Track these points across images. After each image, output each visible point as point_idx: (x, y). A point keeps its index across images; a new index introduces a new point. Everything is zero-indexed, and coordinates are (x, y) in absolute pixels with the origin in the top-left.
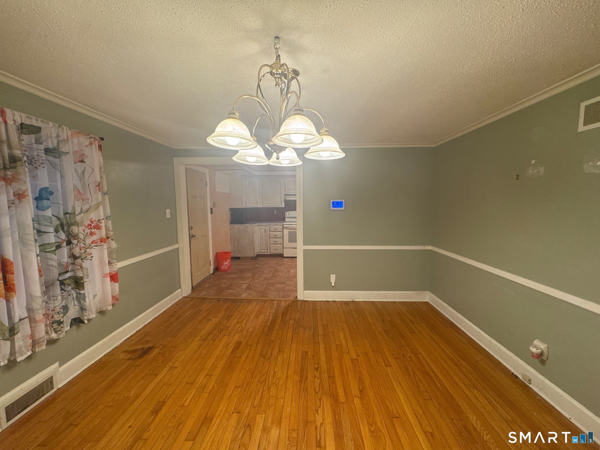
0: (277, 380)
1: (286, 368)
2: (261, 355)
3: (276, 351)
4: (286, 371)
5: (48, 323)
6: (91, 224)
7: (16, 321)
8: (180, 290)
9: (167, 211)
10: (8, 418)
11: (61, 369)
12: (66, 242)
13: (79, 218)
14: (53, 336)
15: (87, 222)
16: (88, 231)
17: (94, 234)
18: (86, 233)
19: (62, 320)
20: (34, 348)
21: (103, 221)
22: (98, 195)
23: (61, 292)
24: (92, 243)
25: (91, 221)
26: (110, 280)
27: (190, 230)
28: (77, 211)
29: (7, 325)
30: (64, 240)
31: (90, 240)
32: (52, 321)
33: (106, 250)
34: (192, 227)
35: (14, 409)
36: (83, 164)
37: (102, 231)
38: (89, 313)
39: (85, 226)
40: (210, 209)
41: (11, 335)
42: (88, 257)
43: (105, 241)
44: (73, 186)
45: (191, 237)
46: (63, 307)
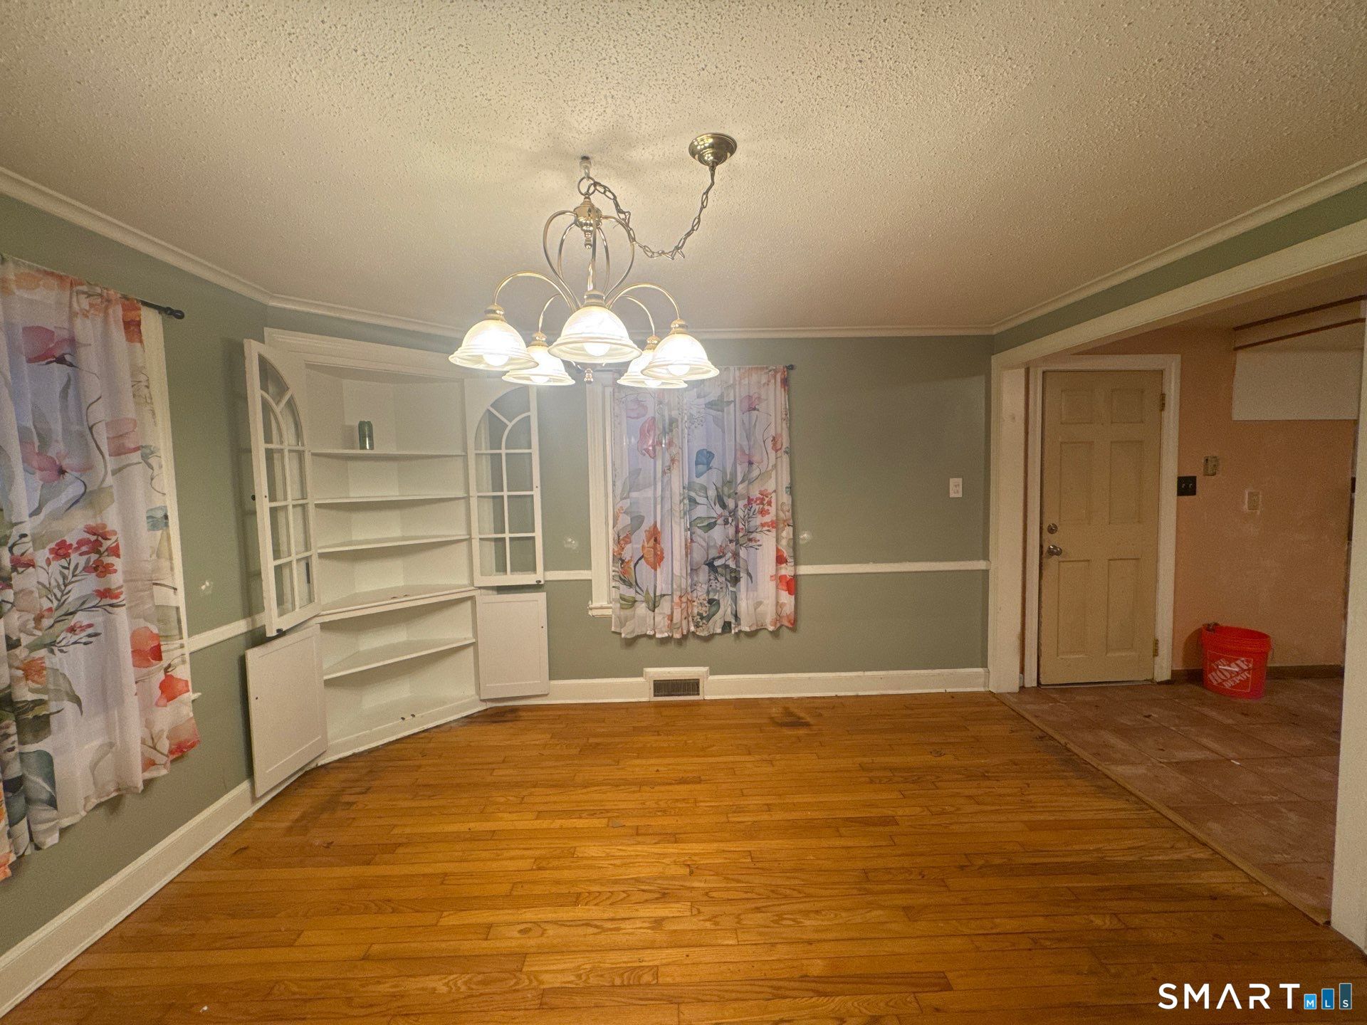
0: (793, 920)
1: (845, 935)
2: (865, 872)
3: (901, 900)
4: (830, 936)
5: (690, 611)
6: (764, 498)
7: (658, 594)
8: (981, 670)
9: (953, 481)
10: (655, 692)
11: (711, 678)
12: (723, 518)
13: (741, 488)
14: (692, 629)
15: (755, 494)
16: (756, 507)
17: (768, 512)
18: (753, 510)
19: (705, 615)
20: (672, 632)
21: (774, 495)
22: (772, 455)
23: (710, 580)
24: (763, 525)
25: (764, 494)
26: (777, 587)
27: (1046, 535)
28: (739, 479)
29: (652, 595)
30: (720, 516)
31: (758, 520)
32: (696, 611)
33: (775, 539)
34: (1056, 527)
35: (661, 687)
36: (755, 413)
37: (773, 510)
38: (742, 622)
39: (750, 501)
40: (1176, 480)
41: (653, 606)
42: (751, 544)
43: (774, 525)
44: (735, 445)
45: (1047, 553)
46: (714, 600)
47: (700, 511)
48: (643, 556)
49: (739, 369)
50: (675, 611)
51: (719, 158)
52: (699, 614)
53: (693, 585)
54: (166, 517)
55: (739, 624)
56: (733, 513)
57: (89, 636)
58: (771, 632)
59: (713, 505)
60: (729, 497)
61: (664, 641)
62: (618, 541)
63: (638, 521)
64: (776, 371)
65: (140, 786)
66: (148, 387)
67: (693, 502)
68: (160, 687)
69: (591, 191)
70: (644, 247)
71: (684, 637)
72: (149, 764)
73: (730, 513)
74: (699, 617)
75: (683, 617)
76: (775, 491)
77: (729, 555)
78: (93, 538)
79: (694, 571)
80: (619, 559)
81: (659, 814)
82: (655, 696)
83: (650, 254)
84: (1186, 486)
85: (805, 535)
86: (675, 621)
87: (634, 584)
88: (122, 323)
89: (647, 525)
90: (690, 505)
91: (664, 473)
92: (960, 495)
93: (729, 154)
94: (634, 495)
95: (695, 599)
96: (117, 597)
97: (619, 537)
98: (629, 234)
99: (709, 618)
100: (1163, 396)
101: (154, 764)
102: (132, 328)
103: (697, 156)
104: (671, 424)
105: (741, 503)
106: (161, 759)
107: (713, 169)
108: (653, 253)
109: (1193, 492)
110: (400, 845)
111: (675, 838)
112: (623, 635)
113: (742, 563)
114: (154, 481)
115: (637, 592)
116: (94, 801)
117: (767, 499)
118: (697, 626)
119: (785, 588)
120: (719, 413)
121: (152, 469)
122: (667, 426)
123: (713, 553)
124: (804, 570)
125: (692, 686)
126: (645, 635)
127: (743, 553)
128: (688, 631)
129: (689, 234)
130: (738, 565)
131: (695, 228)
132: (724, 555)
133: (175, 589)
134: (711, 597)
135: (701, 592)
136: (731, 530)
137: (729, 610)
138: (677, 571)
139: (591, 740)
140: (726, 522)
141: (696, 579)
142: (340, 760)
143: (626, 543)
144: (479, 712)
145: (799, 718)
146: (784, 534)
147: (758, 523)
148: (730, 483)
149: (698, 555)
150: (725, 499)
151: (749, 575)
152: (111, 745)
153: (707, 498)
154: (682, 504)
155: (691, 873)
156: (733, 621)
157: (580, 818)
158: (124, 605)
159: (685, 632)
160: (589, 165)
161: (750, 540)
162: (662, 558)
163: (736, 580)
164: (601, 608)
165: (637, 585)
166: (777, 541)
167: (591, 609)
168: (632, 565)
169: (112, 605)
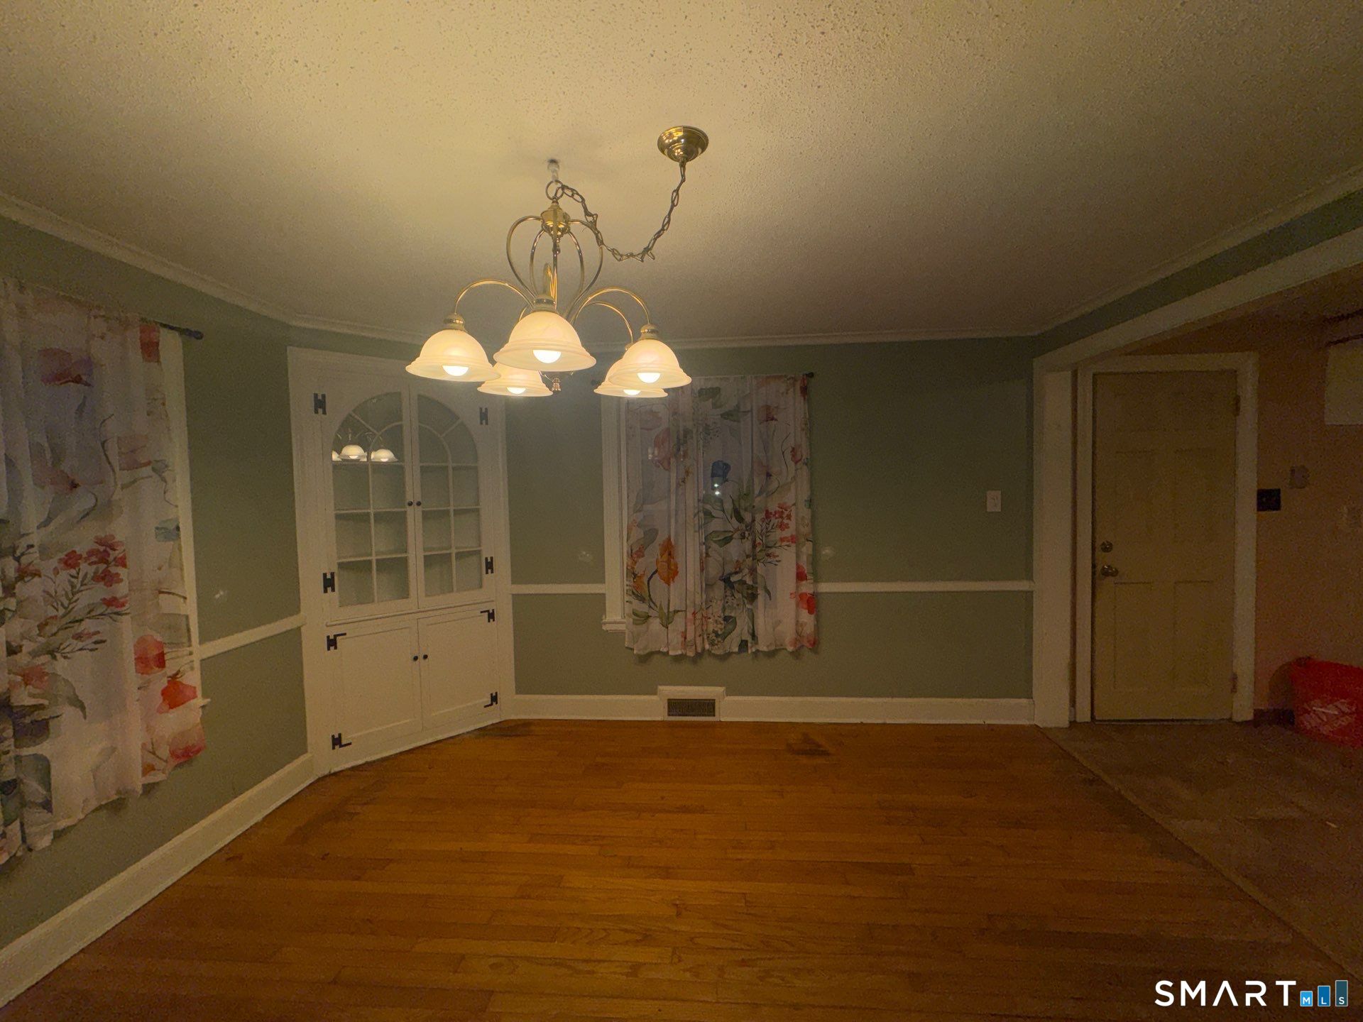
0: (782, 978)
2: (870, 928)
3: (907, 965)
4: (821, 1001)
5: (705, 628)
6: (782, 512)
7: (671, 609)
8: (1024, 701)
9: (990, 494)
10: (669, 711)
11: (729, 698)
12: (739, 532)
13: (758, 502)
14: (707, 647)
15: (773, 507)
16: (775, 521)
17: (787, 526)
18: (771, 524)
19: (720, 632)
20: (685, 649)
21: (793, 508)
22: (792, 465)
23: (726, 596)
24: (782, 540)
25: (783, 507)
26: (797, 605)
27: (1099, 553)
28: (757, 492)
29: (666, 611)
30: (737, 530)
31: (778, 534)
32: (711, 628)
33: (795, 555)
34: (1111, 545)
35: (676, 706)
36: (774, 422)
37: (792, 524)
38: (759, 642)
39: (768, 514)
40: (1255, 494)
41: (667, 621)
42: (769, 560)
43: (793, 539)
44: (752, 457)
45: (1101, 574)
46: (731, 617)
47: (716, 525)
48: (656, 571)
49: (756, 378)
50: (689, 628)
51: (690, 154)
52: (715, 632)
53: (709, 601)
54: (178, 528)
55: (757, 643)
56: (750, 527)
57: (96, 643)
58: (792, 653)
59: (729, 517)
60: (746, 510)
61: (679, 659)
62: (631, 555)
63: (651, 534)
64: (795, 380)
65: (139, 790)
66: (164, 404)
67: (708, 514)
68: (163, 694)
69: (558, 195)
70: (613, 251)
71: (699, 655)
72: (148, 769)
73: (746, 527)
74: (714, 635)
75: (698, 634)
76: (794, 504)
77: (746, 571)
78: (102, 549)
79: (709, 586)
80: (632, 574)
81: (655, 844)
82: (669, 715)
83: (619, 257)
84: (1268, 500)
85: (827, 551)
86: (688, 639)
87: (647, 598)
88: (139, 344)
89: (661, 538)
90: (705, 519)
91: (678, 485)
92: (998, 509)
93: (700, 150)
94: (648, 507)
95: (710, 615)
96: (123, 605)
97: (632, 550)
98: (597, 237)
99: (724, 636)
100: (1237, 400)
101: (153, 769)
102: (150, 349)
103: (666, 151)
104: (685, 436)
105: (759, 517)
106: (160, 765)
107: (683, 166)
108: (621, 256)
109: (1277, 506)
110: (391, 861)
111: (667, 872)
112: (635, 652)
113: (759, 580)
114: (166, 494)
115: (650, 607)
116: (94, 804)
117: (786, 513)
118: (712, 644)
119: (805, 606)
120: (735, 423)
121: (166, 482)
122: (681, 437)
123: (729, 569)
124: (824, 587)
125: (707, 707)
126: (659, 652)
127: (760, 568)
128: (704, 649)
129: (659, 234)
130: (755, 582)
131: (665, 228)
132: (741, 571)
133: (185, 598)
134: (727, 614)
135: (716, 609)
136: (747, 545)
137: (746, 628)
138: (691, 587)
139: (599, 759)
140: (743, 537)
141: (712, 595)
142: (353, 769)
143: (639, 557)
144: (493, 724)
145: (820, 746)
146: (804, 549)
147: (778, 538)
148: (747, 495)
149: (714, 570)
150: (742, 513)
151: (768, 592)
152: (114, 749)
153: (723, 511)
154: (697, 517)
155: (679, 914)
156: (749, 639)
157: (574, 844)
158: (129, 613)
159: (699, 650)
160: (557, 169)
161: (769, 555)
162: (676, 573)
163: (753, 597)
164: (615, 623)
165: (651, 599)
166: (798, 556)
167: (605, 624)
168: (645, 580)
169: (117, 614)
